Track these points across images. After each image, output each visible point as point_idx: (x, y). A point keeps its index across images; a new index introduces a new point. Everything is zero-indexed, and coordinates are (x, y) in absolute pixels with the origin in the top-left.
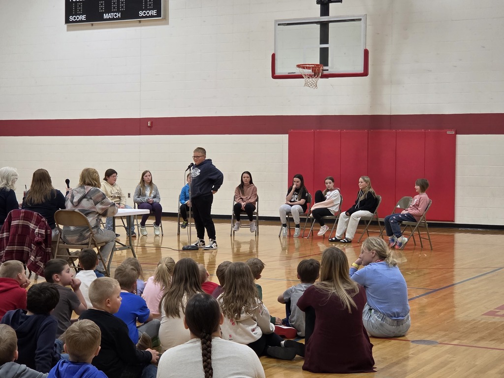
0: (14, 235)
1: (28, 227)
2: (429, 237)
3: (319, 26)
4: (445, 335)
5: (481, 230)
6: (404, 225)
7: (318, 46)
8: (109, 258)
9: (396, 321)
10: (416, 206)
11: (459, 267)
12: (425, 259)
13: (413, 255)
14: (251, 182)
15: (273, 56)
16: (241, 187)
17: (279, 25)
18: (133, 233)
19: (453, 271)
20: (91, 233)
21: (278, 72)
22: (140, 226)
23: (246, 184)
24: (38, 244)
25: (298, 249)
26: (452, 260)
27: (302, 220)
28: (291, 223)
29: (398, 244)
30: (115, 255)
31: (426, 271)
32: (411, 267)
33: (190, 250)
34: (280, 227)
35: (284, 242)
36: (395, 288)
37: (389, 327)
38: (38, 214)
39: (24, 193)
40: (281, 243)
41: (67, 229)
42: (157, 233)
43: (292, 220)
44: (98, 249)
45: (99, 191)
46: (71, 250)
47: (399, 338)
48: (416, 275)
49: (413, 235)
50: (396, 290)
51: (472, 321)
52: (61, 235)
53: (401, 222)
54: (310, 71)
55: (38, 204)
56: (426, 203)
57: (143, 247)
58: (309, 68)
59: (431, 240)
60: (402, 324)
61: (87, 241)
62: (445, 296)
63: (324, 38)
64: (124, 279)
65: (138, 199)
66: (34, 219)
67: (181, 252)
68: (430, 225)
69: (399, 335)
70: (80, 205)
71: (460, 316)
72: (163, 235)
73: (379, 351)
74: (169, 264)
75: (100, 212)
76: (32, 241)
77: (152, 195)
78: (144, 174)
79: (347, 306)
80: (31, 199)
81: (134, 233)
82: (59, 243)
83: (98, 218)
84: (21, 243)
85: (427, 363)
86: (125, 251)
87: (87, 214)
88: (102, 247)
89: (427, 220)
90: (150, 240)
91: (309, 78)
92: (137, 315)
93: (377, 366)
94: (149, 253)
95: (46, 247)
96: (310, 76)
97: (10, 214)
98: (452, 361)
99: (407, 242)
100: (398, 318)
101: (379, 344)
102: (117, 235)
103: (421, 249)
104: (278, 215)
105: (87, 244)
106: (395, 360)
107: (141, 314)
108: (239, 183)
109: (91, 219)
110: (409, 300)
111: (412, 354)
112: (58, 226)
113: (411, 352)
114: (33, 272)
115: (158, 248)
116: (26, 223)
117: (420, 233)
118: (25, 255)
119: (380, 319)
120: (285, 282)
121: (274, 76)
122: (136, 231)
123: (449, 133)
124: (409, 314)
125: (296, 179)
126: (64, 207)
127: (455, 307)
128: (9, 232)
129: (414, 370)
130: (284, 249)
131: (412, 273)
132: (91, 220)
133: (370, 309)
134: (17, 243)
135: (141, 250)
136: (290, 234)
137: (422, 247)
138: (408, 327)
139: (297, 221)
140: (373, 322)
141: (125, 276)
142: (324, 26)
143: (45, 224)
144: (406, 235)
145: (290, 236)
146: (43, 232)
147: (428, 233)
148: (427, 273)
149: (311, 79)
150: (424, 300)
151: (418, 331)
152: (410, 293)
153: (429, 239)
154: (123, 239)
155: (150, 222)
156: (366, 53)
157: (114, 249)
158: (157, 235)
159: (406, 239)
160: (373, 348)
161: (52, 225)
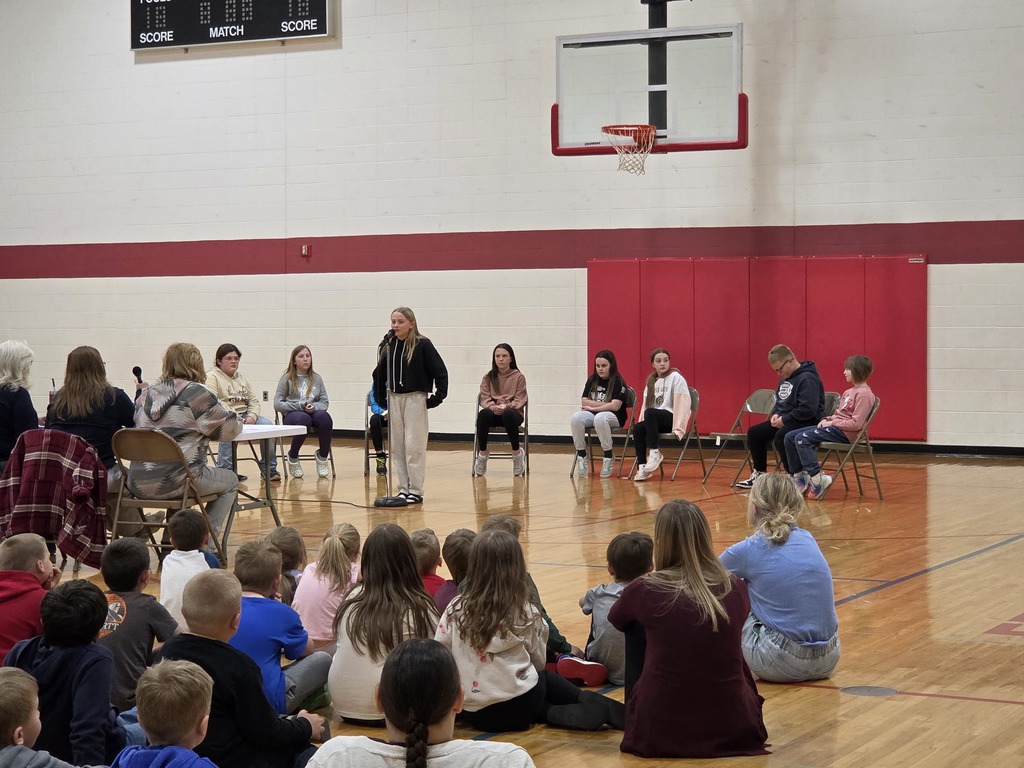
0: (30, 482)
1: (58, 465)
2: (875, 473)
3: (646, 48)
4: (911, 676)
5: (980, 456)
6: (825, 450)
7: (644, 88)
8: (225, 524)
9: (810, 650)
10: (849, 411)
11: (940, 534)
12: (868, 518)
13: (842, 512)
14: (513, 365)
15: (555, 110)
16: (493, 376)
17: (565, 46)
18: (274, 472)
19: (925, 543)
20: (187, 476)
21: (565, 142)
22: (288, 458)
23: (503, 371)
24: (80, 499)
25: (609, 502)
26: (924, 521)
27: (617, 442)
28: (595, 449)
29: (812, 489)
30: (239, 519)
31: (871, 543)
32: (840, 535)
33: (390, 506)
34: (572, 457)
35: (582, 488)
36: (807, 582)
37: (797, 662)
38: (79, 439)
39: (51, 396)
40: (575, 491)
41: (138, 468)
42: (324, 472)
43: (595, 442)
44: (202, 507)
45: (204, 390)
46: (146, 511)
47: (818, 684)
48: (851, 552)
49: (842, 471)
50: (810, 585)
51: (964, 644)
52: (126, 480)
53: (818, 444)
54: (629, 140)
55: (78, 418)
56: (868, 405)
57: (295, 501)
58: (627, 133)
59: (880, 481)
60: (823, 655)
61: (180, 491)
62: (908, 594)
63: (658, 73)
64: (255, 571)
65: (284, 403)
66: (71, 449)
67: (372, 512)
68: (878, 449)
69: (817, 677)
70: (166, 419)
71: (941, 634)
72: (334, 476)
73: (777, 710)
74: (347, 538)
75: (206, 432)
76: (66, 493)
77: (312, 396)
78: (296, 353)
79: (709, 616)
80: (66, 405)
81: (277, 473)
82: (123, 496)
83: (202, 444)
84: (45, 498)
85: (875, 733)
86: (257, 512)
87: (179, 438)
88: (210, 505)
89: (870, 439)
90: (309, 486)
91: (627, 153)
92: (282, 645)
93: (773, 741)
94: (307, 514)
95: (97, 504)
96: (630, 149)
97: (22, 439)
98: (924, 730)
99: (830, 485)
100: (815, 643)
101: (775, 696)
102: (241, 478)
103: (860, 499)
104: (567, 432)
105: (180, 498)
106: (809, 728)
107: (291, 641)
108: (490, 368)
109: (188, 446)
110: (837, 603)
111: (843, 715)
112: (120, 463)
113: (842, 711)
114: (69, 558)
115: (326, 503)
116: (54, 456)
117: (857, 464)
118: (53, 522)
119: (778, 646)
120: (585, 570)
121: (557, 151)
122: (280, 468)
123: (912, 260)
124: (836, 634)
125: (601, 360)
126: (132, 424)
127: (930, 617)
128: (20, 475)
129: (849, 749)
130: (581, 502)
131: (843, 548)
132: (188, 449)
133: (758, 626)
134: (37, 497)
135: (290, 508)
136: (593, 470)
137: (862, 494)
138: (835, 659)
139: (606, 444)
140: (763, 651)
141: (256, 564)
142: (657, 48)
143: (94, 458)
144: (829, 471)
145: (594, 475)
146: (89, 474)
147: (873, 465)
148: (873, 548)
149: (631, 156)
150: (867, 604)
151: (855, 669)
152: (839, 589)
153: (876, 478)
154: (254, 487)
155: (309, 449)
156: (743, 101)
157: (235, 508)
158: (323, 477)
159: (829, 479)
160: (765, 707)
161: (108, 460)
